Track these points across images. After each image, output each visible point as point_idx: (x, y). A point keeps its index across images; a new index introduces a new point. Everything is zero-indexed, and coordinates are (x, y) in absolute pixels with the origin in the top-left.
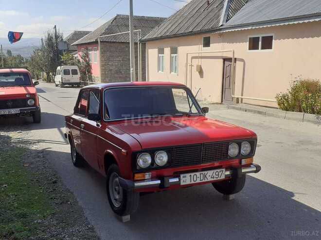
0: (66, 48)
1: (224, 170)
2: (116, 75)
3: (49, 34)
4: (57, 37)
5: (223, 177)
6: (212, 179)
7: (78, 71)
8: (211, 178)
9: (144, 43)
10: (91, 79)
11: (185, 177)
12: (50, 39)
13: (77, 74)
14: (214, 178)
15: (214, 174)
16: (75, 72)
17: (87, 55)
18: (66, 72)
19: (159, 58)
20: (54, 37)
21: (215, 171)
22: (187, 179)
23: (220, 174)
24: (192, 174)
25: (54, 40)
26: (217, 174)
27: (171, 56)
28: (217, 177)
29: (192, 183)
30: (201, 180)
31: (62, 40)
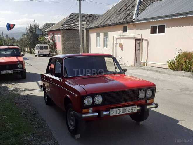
0: (41, 33)
1: (136, 106)
3: (31, 25)
4: (36, 26)
5: (136, 111)
6: (129, 112)
7: (49, 47)
8: (129, 111)
9: (88, 30)
10: (56, 51)
11: (113, 111)
12: (31, 28)
13: (48, 49)
14: (130, 111)
15: (130, 109)
16: (46, 48)
17: (54, 38)
18: (41, 48)
19: (97, 39)
20: (34, 27)
21: (131, 107)
22: (114, 112)
23: (134, 109)
24: (117, 109)
25: (34, 29)
26: (132, 109)
27: (104, 37)
28: (132, 111)
29: (117, 114)
30: (122, 113)
31: (39, 28)
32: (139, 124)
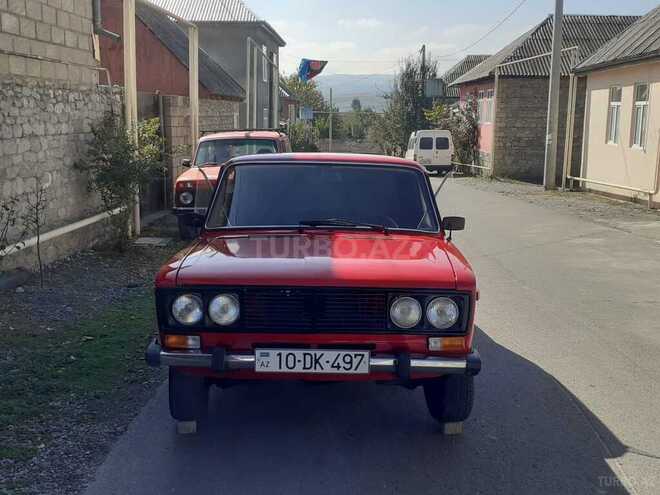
0: (441, 94)
1: (366, 354)
2: (529, 151)
3: (409, 65)
4: (424, 69)
5: (364, 369)
6: (335, 371)
7: (450, 141)
8: (333, 366)
9: (583, 77)
10: (477, 159)
11: (267, 355)
12: (409, 75)
13: (447, 148)
14: (338, 367)
15: (340, 360)
16: (443, 144)
17: (474, 107)
18: (426, 144)
19: (610, 110)
20: (419, 71)
21: (343, 353)
22: (269, 361)
23: (355, 361)
24: (284, 352)
25: (418, 78)
26: (348, 359)
27: (634, 106)
28: (348, 366)
29: (282, 371)
30: (304, 368)
31: (435, 75)
32: (440, 431)
